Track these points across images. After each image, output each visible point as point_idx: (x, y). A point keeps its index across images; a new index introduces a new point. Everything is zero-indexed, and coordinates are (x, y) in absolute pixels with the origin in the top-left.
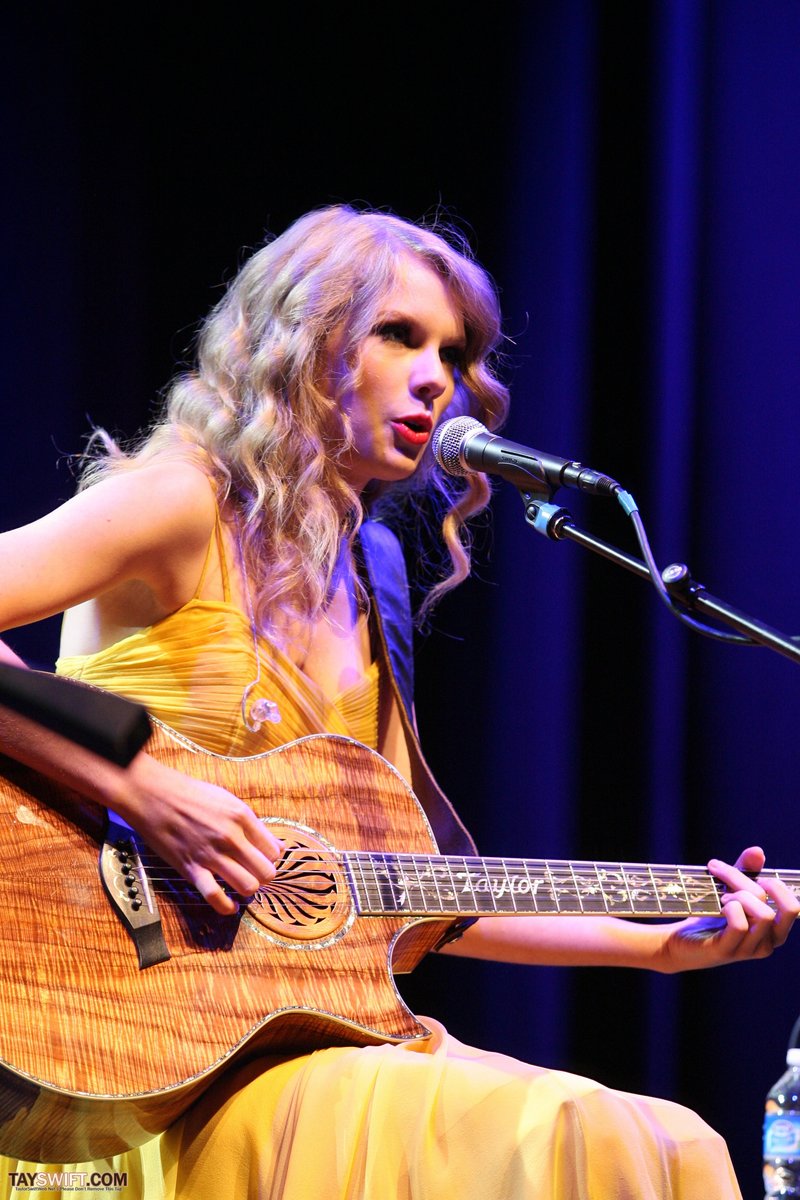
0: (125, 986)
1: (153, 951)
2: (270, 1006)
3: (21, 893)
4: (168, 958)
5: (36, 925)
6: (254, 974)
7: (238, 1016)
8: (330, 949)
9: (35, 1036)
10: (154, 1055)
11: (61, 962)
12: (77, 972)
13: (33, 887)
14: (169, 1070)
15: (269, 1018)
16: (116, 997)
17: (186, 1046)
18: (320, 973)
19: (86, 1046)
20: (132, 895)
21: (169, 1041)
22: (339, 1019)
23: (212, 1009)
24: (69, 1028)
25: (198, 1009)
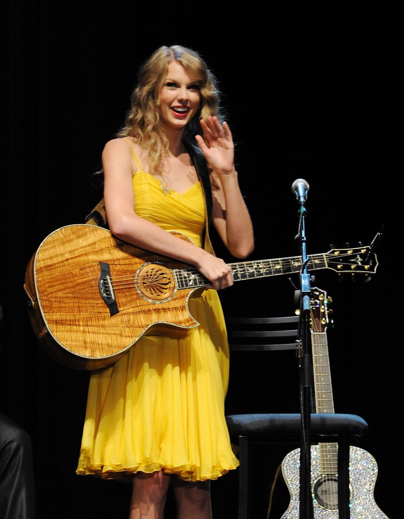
0: (106, 322)
1: (114, 311)
2: (149, 323)
3: (75, 298)
4: (119, 312)
5: (79, 307)
6: (145, 314)
7: (140, 327)
8: (168, 302)
9: (79, 342)
10: (114, 343)
11: (87, 318)
12: (91, 320)
13: (78, 295)
14: (119, 347)
15: (149, 326)
16: (103, 326)
17: (124, 339)
18: (164, 310)
19: (94, 343)
20: (108, 295)
21: (119, 338)
22: (171, 324)
23: (132, 326)
24: (89, 338)
25: (128, 327)
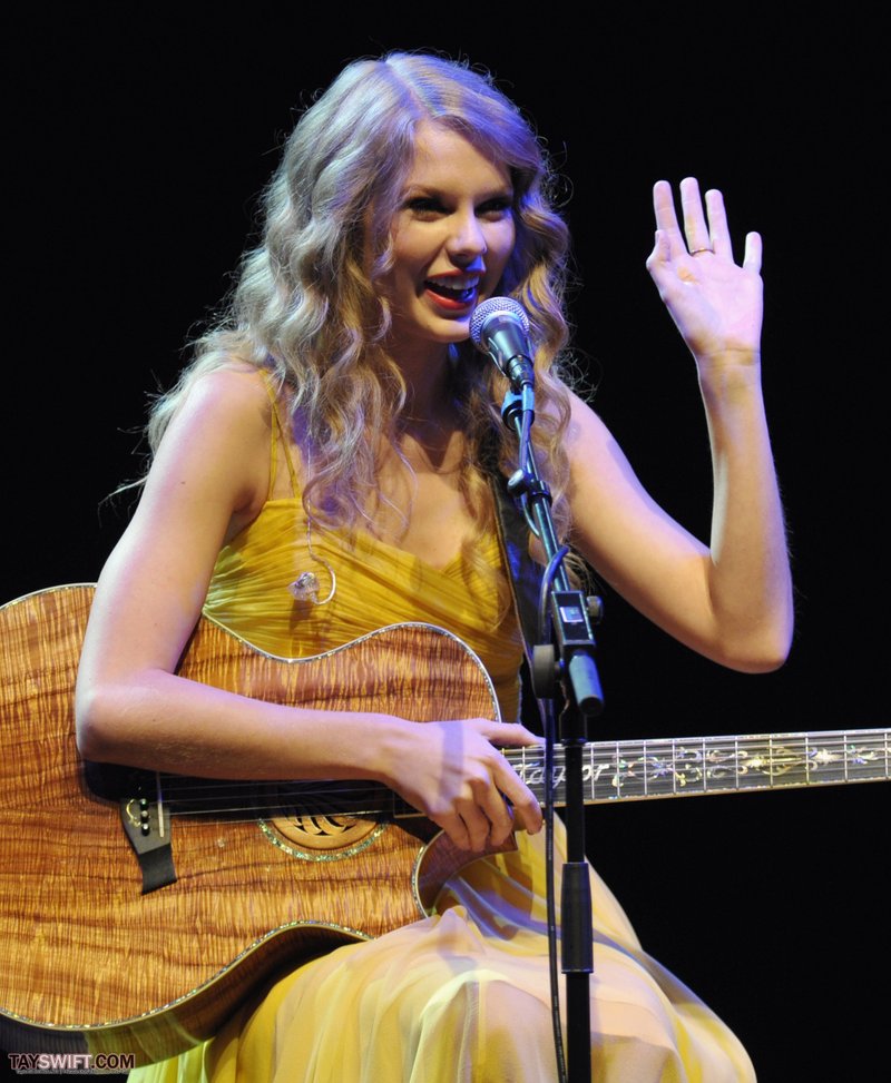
1: (158, 876)
2: (272, 921)
3: (33, 825)
4: (174, 881)
6: (264, 891)
7: (236, 936)
8: (353, 858)
10: (137, 982)
11: (60, 893)
12: (74, 902)
13: (46, 816)
15: (273, 934)
16: (109, 924)
17: (176, 973)
18: (335, 882)
19: (69, 976)
20: (143, 819)
21: (154, 965)
23: (211, 930)
25: (195, 931)
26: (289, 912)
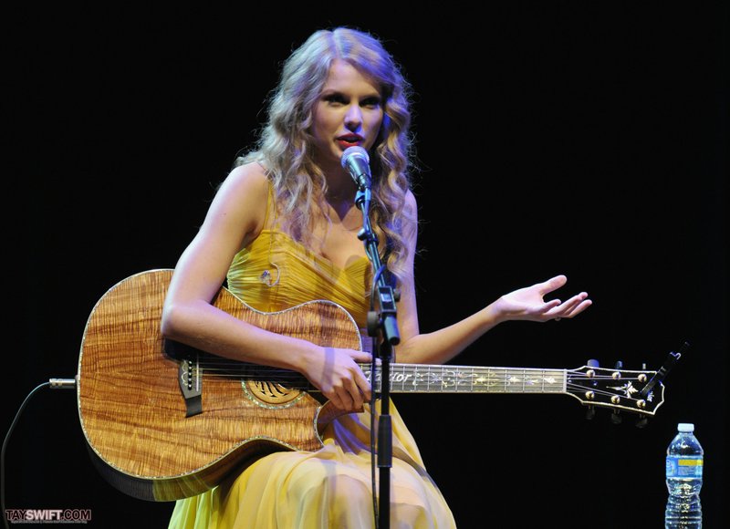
0: (174, 425)
1: (194, 410)
2: (247, 436)
3: (137, 380)
4: (201, 413)
5: (140, 396)
6: (244, 421)
7: (229, 441)
8: (287, 408)
9: (124, 449)
10: (181, 459)
11: (147, 413)
12: (153, 419)
13: (143, 377)
14: (187, 466)
15: (246, 441)
16: (169, 430)
17: (198, 456)
18: (277, 420)
19: (148, 453)
20: (190, 383)
21: (189, 452)
22: (281, 442)
23: (217, 437)
24: (141, 444)
25: (209, 437)
26: (255, 432)
